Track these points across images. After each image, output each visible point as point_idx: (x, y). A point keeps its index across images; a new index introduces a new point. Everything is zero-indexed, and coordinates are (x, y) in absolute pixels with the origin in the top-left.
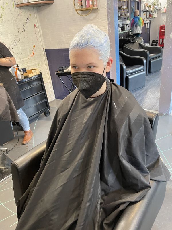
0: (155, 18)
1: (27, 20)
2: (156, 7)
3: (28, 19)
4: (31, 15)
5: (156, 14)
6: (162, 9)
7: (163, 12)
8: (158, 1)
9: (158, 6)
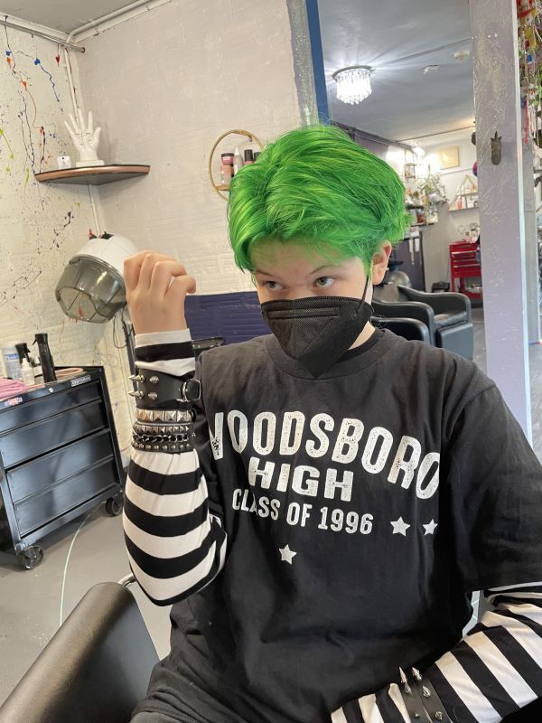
0: (432, 224)
1: (68, 218)
2: (433, 198)
4: (79, 205)
5: (435, 214)
6: (449, 202)
7: (453, 208)
8: (436, 180)
9: (439, 193)
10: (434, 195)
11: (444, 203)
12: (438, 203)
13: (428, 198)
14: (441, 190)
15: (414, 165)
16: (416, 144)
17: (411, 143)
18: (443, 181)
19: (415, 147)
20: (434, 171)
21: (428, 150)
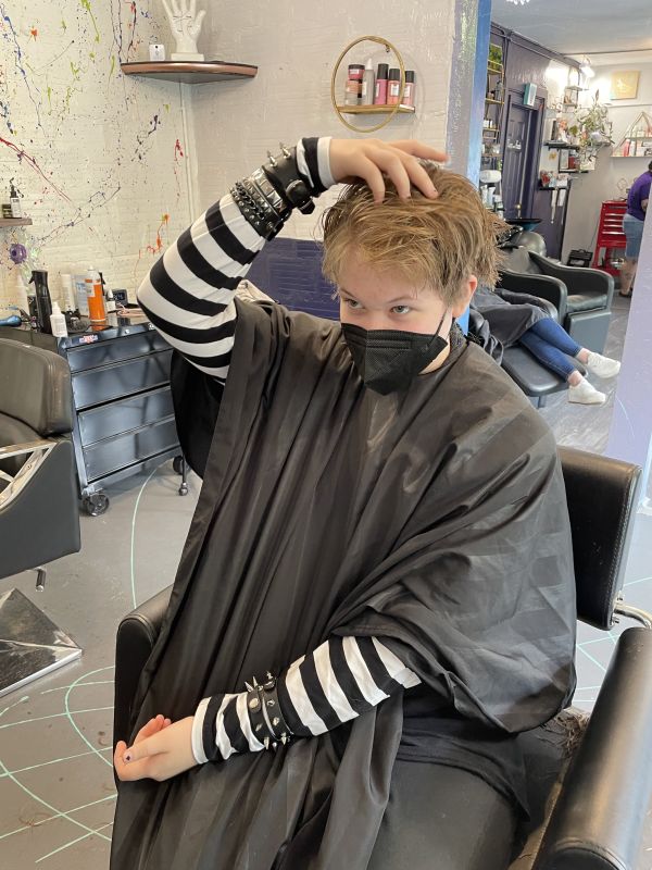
0: (586, 172)
1: (154, 123)
2: (594, 136)
3: (156, 118)
5: (593, 159)
6: (614, 146)
7: (617, 154)
8: (603, 113)
9: (603, 133)
10: (596, 133)
11: (607, 145)
12: (599, 145)
13: (588, 137)
14: (607, 128)
15: (578, 90)
16: (586, 61)
17: (580, 59)
18: (612, 115)
19: (584, 65)
20: (603, 100)
21: (599, 70)
